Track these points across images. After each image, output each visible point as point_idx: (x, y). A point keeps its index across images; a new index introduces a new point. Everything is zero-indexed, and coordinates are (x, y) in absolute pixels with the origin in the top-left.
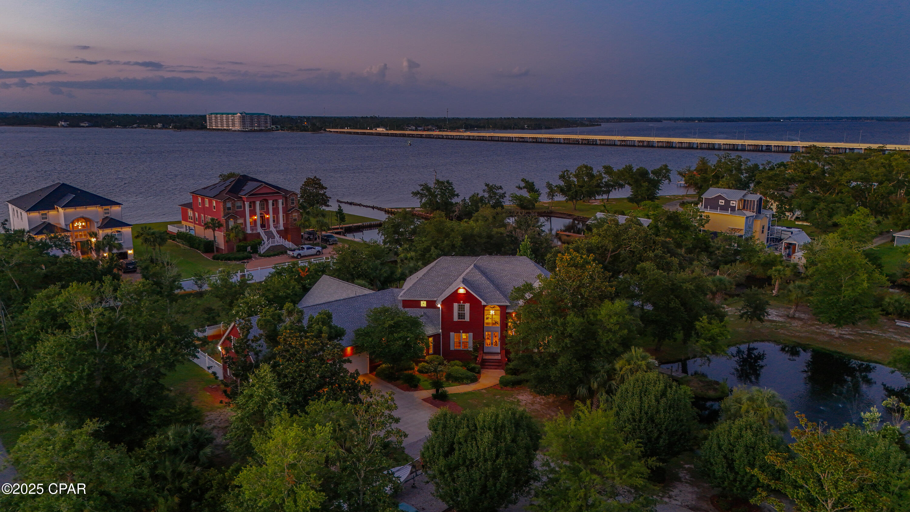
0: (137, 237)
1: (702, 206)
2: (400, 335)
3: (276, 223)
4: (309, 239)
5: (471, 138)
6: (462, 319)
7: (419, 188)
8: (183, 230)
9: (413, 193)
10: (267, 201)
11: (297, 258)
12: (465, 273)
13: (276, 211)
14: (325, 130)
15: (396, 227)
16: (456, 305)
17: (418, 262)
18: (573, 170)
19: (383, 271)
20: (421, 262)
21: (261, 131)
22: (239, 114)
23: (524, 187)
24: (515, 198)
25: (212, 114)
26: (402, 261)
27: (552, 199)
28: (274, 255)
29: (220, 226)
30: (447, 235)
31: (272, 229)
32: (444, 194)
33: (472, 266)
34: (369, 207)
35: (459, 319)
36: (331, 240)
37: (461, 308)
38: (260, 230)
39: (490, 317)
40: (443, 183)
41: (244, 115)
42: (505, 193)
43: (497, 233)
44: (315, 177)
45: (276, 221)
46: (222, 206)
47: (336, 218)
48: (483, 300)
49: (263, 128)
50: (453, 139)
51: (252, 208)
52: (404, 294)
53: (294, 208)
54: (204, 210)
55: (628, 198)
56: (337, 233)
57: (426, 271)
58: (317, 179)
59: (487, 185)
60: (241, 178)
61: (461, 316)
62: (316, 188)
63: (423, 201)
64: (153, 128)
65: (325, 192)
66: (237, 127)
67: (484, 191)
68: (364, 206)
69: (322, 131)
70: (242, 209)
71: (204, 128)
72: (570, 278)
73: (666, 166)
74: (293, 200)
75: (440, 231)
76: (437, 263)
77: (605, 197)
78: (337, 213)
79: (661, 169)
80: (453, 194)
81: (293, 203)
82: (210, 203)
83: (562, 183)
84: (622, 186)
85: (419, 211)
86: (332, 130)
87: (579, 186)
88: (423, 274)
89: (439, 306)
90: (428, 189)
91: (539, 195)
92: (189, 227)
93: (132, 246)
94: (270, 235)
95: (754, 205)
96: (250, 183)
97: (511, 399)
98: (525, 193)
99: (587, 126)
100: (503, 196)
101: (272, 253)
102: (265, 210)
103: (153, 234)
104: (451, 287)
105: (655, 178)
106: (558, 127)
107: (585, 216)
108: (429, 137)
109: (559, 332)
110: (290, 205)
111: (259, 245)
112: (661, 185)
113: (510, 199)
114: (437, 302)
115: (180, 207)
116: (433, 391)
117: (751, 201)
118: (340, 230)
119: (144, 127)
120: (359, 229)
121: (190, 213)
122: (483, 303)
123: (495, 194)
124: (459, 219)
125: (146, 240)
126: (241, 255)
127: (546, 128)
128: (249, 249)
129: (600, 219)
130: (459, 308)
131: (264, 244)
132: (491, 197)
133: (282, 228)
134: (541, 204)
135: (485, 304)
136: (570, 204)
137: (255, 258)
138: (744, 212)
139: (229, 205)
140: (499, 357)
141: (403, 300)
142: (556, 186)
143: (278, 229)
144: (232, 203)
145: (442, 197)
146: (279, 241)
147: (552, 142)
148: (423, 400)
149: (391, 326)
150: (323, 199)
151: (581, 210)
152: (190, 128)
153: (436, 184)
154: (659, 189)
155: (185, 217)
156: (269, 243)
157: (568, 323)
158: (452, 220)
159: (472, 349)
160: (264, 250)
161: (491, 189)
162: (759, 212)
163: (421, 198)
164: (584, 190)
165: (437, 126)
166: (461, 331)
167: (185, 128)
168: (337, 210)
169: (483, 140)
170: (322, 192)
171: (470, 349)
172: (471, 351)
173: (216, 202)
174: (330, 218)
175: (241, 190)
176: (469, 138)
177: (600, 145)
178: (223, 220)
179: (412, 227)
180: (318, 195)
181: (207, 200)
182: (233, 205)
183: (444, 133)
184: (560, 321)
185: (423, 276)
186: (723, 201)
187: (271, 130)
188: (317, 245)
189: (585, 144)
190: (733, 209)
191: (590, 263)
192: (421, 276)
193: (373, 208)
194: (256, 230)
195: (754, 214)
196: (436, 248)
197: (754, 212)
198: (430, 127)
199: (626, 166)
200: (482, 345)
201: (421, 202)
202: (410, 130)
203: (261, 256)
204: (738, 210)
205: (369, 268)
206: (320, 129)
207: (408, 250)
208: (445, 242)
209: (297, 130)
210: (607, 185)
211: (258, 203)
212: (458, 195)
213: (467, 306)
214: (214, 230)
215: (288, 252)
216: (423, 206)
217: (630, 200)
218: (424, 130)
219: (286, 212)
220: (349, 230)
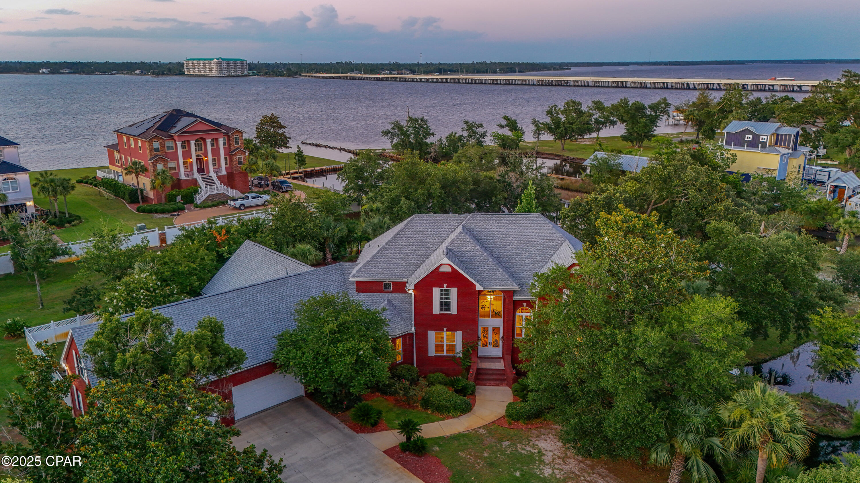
0: (35, 185)
1: (722, 141)
2: (349, 345)
3: (217, 167)
4: (259, 185)
5: (445, 81)
6: (445, 310)
7: (389, 127)
8: (112, 176)
9: (383, 132)
10: (204, 140)
11: (239, 209)
12: (449, 240)
13: (216, 152)
14: (300, 75)
15: (359, 173)
16: (436, 291)
17: (383, 218)
18: (561, 106)
19: (338, 229)
20: (388, 217)
21: (238, 76)
22: (216, 60)
23: (507, 126)
24: (496, 136)
25: (189, 60)
26: (366, 212)
27: (538, 138)
28: (213, 206)
29: (144, 170)
30: (422, 182)
31: (212, 174)
32: (418, 133)
33: (460, 229)
34: (336, 148)
35: (441, 310)
36: (285, 186)
37: (445, 295)
38: (197, 175)
39: (487, 304)
40: (416, 120)
41: (220, 60)
42: (486, 132)
43: (486, 177)
44: (272, 115)
45: (216, 163)
46: (147, 147)
47: (295, 161)
48: (478, 282)
49: (240, 74)
50: (427, 82)
51: (187, 149)
52: (358, 271)
53: (238, 148)
54: (131, 152)
55: (622, 136)
56: (294, 178)
57: (392, 236)
58: (275, 117)
59: (466, 123)
60: (175, 113)
61: (445, 305)
62: (274, 127)
63: (395, 141)
64: (132, 74)
65: (284, 132)
66: (215, 73)
67: (463, 130)
68: (330, 148)
69: (297, 76)
70: (174, 150)
71: (181, 73)
72: (631, 255)
73: (665, 100)
74: (236, 139)
75: (412, 176)
76: (407, 224)
77: (594, 135)
78: (296, 155)
79: (659, 104)
80: (428, 134)
81: (237, 143)
82: (136, 143)
83: (548, 120)
84: (613, 123)
85: (390, 153)
86: (307, 75)
87: (568, 122)
88: (387, 240)
89: (411, 292)
90: (400, 128)
91: (523, 133)
92: (118, 172)
93: (31, 196)
94: (209, 182)
95: (790, 140)
96: (184, 119)
97: (528, 448)
98: (507, 132)
99: (558, 69)
100: (484, 135)
101: (210, 203)
102: (203, 152)
103: (52, 181)
104: (428, 261)
105: (653, 113)
106: (529, 71)
107: (575, 157)
108: (403, 80)
109: (621, 357)
110: (234, 145)
111: (195, 194)
112: (659, 121)
113: (492, 138)
114: (408, 284)
115: (106, 149)
116: (402, 438)
117: (786, 135)
118: (299, 175)
119: (123, 73)
120: (321, 173)
121: (117, 155)
122: (479, 287)
123: (475, 132)
124: (436, 161)
125: (43, 189)
126: (168, 207)
127: (519, 72)
128: (179, 199)
129: (601, 159)
130: (442, 295)
131: (201, 192)
132: (471, 136)
133: (224, 173)
134: (524, 144)
135: (482, 289)
136: (559, 143)
137: (190, 210)
138: (777, 148)
139: (156, 145)
140: (500, 365)
141: (357, 282)
142: (543, 124)
143: (219, 174)
144: (161, 143)
145: (416, 136)
146: (220, 188)
147: (525, 83)
148: (385, 452)
149: (333, 332)
150: (282, 141)
151: (571, 150)
152: (167, 74)
153: (409, 122)
154: (656, 126)
155: (112, 161)
156: (207, 191)
157: (637, 339)
158: (427, 162)
159: (460, 355)
160: (202, 200)
161: (470, 127)
162: (795, 148)
163: (392, 138)
164: (574, 126)
165: (411, 70)
166: (445, 329)
167: (163, 74)
168: (296, 152)
169: (457, 83)
170: (280, 131)
171: (458, 356)
172: (459, 358)
173: (142, 141)
174: (287, 161)
175: (172, 127)
176: (442, 81)
177: (574, 86)
178: (149, 165)
179: (379, 170)
180: (276, 134)
181: (132, 140)
182: (163, 146)
183: (418, 77)
184: (620, 336)
185: (387, 244)
186: (751, 136)
187: (248, 75)
188: (265, 193)
189: (559, 85)
190: (764, 145)
191: (652, 226)
192: (384, 244)
193: (340, 149)
194: (193, 174)
195: (790, 151)
196: (407, 198)
197: (789, 149)
198: (403, 71)
199: (621, 100)
200: (475, 349)
201: (392, 142)
202: (385, 74)
203: (197, 207)
204: (769, 146)
205: (316, 226)
206: (296, 74)
207: (373, 200)
208: (419, 191)
209: (273, 75)
210: (597, 122)
211: (193, 143)
212: (433, 134)
213: (454, 292)
214: (137, 176)
215: (229, 202)
216: (395, 147)
217: (624, 138)
218: (398, 74)
219: (229, 153)
220: (310, 175)
